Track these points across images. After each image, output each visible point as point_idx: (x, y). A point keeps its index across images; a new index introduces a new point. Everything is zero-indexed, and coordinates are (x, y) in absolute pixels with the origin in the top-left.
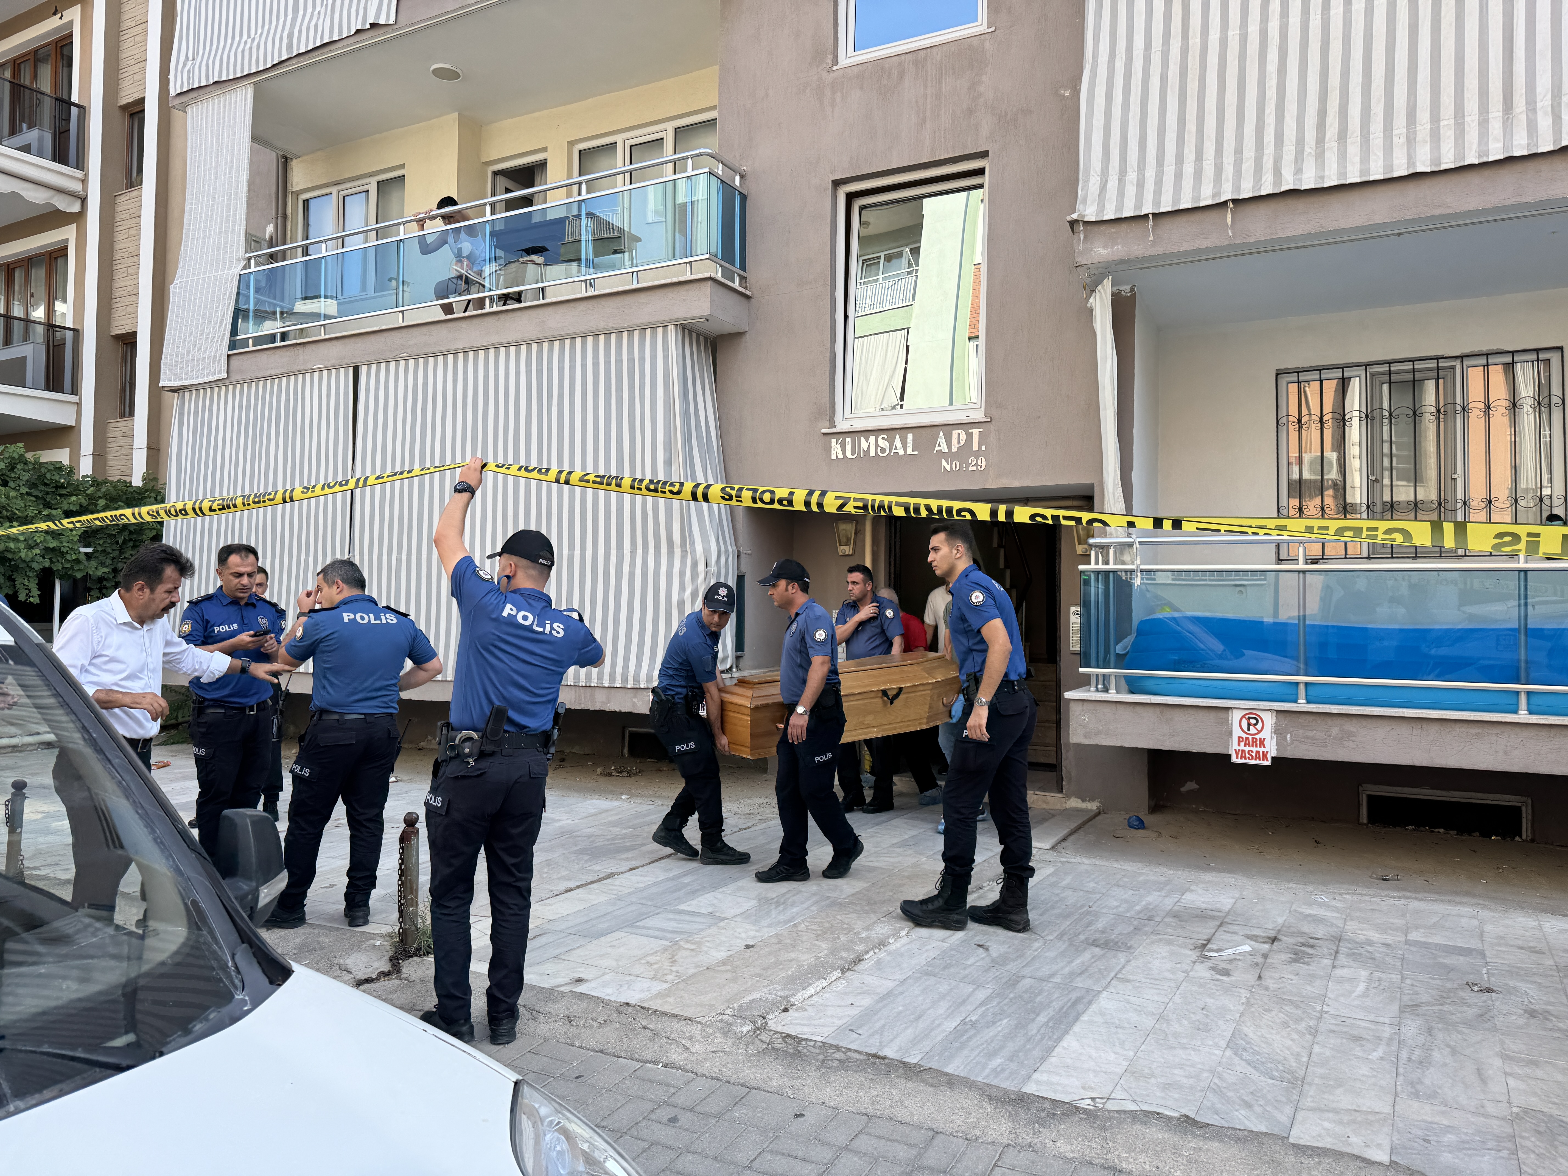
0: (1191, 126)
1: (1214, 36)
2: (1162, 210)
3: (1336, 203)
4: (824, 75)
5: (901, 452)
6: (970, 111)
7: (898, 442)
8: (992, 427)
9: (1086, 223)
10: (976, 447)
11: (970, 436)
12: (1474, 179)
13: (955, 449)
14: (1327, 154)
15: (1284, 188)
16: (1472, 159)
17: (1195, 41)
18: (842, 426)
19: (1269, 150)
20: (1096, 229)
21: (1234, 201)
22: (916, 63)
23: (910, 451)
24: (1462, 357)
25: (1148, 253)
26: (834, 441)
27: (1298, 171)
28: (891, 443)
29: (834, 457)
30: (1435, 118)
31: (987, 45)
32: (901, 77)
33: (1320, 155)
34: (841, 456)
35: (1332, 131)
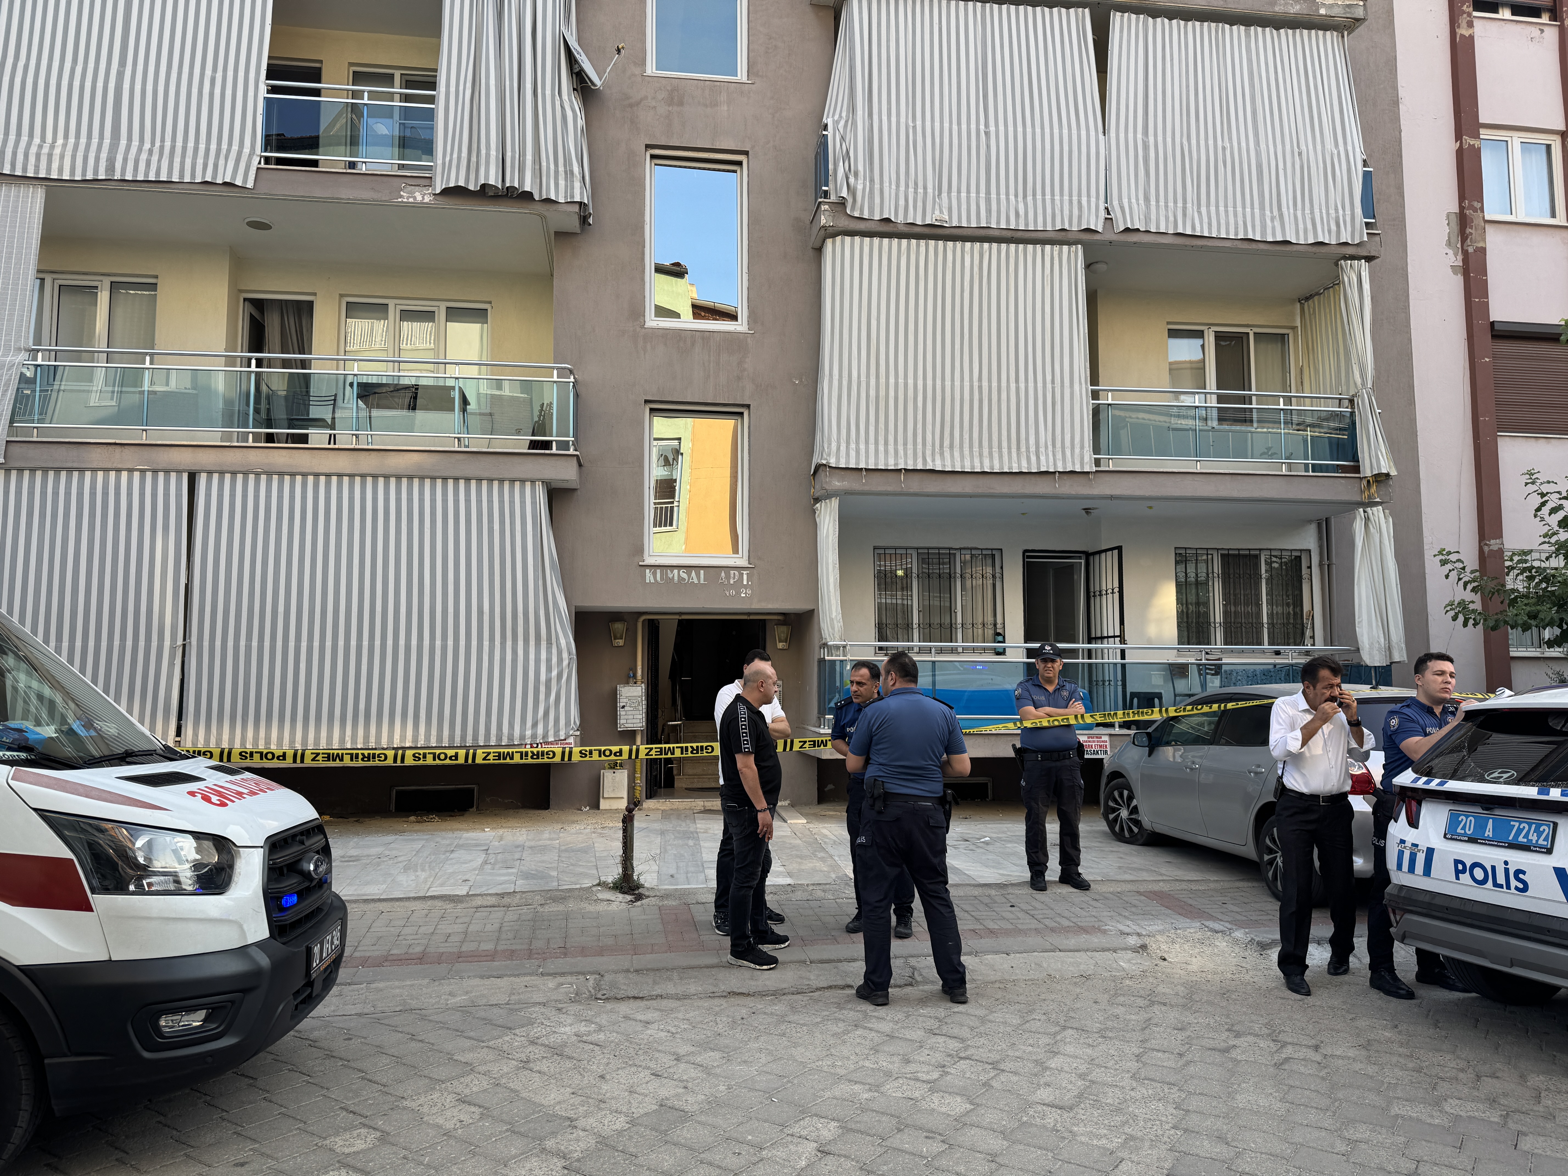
0: (882, 425)
1: (892, 380)
2: (870, 467)
3: (949, 479)
4: (638, 329)
5: (696, 581)
6: (739, 378)
7: (693, 574)
8: (755, 571)
9: (830, 467)
10: (745, 583)
11: (741, 575)
12: (1006, 478)
13: (732, 582)
14: (945, 454)
15: (928, 468)
16: (1006, 470)
17: (882, 380)
18: (649, 561)
19: (920, 446)
20: (834, 471)
21: (905, 469)
22: (703, 338)
23: (702, 582)
24: (960, 549)
25: (861, 489)
26: (648, 571)
27: (933, 460)
28: (689, 576)
29: (648, 581)
30: (990, 447)
31: (749, 339)
32: (693, 344)
33: (942, 454)
34: (652, 581)
35: (947, 443)
